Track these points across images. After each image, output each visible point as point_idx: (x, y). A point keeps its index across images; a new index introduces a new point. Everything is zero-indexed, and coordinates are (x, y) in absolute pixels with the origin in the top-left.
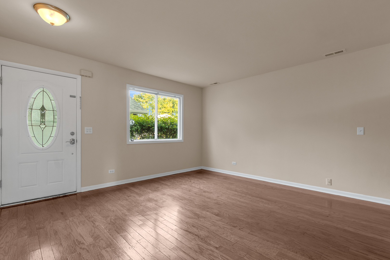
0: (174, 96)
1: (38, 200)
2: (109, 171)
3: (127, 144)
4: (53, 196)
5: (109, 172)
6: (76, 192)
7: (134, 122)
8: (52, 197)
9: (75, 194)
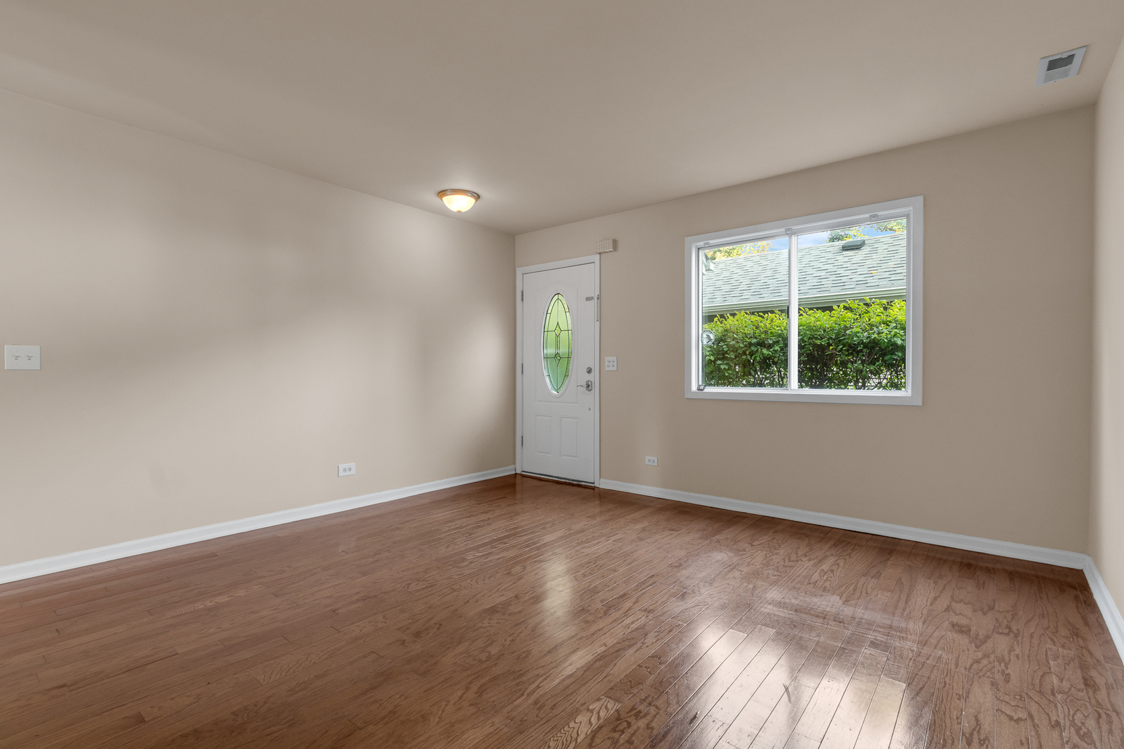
0: (868, 215)
1: (551, 478)
2: (647, 458)
3: (686, 397)
4: (566, 479)
5: (647, 463)
6: (594, 483)
7: (712, 337)
8: (564, 481)
9: (593, 488)
